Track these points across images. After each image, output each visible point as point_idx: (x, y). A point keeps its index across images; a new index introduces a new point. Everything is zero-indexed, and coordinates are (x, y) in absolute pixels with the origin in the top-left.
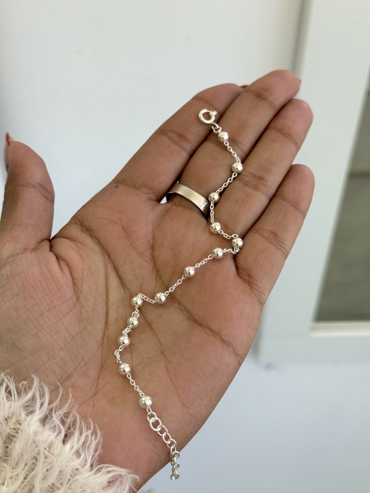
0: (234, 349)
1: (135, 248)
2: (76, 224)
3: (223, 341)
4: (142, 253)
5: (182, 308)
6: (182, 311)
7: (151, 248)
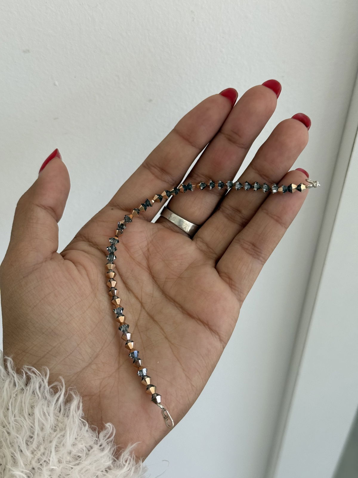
0: (219, 336)
1: (134, 259)
2: (84, 241)
3: (211, 329)
4: (140, 263)
5: (177, 305)
6: (177, 307)
7: (147, 259)
